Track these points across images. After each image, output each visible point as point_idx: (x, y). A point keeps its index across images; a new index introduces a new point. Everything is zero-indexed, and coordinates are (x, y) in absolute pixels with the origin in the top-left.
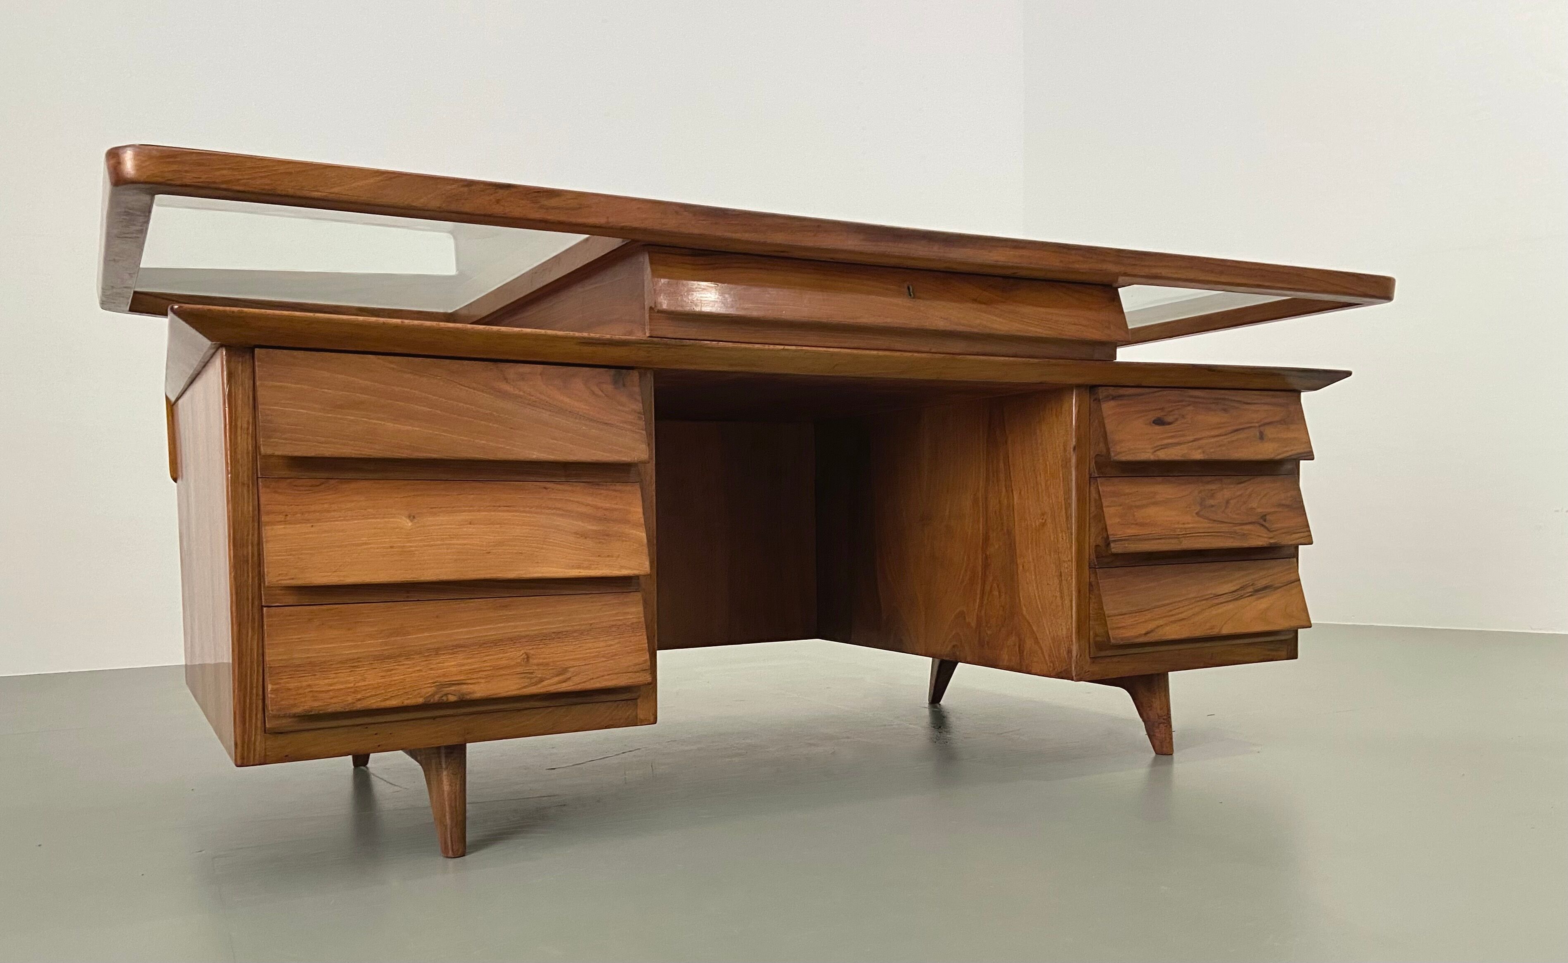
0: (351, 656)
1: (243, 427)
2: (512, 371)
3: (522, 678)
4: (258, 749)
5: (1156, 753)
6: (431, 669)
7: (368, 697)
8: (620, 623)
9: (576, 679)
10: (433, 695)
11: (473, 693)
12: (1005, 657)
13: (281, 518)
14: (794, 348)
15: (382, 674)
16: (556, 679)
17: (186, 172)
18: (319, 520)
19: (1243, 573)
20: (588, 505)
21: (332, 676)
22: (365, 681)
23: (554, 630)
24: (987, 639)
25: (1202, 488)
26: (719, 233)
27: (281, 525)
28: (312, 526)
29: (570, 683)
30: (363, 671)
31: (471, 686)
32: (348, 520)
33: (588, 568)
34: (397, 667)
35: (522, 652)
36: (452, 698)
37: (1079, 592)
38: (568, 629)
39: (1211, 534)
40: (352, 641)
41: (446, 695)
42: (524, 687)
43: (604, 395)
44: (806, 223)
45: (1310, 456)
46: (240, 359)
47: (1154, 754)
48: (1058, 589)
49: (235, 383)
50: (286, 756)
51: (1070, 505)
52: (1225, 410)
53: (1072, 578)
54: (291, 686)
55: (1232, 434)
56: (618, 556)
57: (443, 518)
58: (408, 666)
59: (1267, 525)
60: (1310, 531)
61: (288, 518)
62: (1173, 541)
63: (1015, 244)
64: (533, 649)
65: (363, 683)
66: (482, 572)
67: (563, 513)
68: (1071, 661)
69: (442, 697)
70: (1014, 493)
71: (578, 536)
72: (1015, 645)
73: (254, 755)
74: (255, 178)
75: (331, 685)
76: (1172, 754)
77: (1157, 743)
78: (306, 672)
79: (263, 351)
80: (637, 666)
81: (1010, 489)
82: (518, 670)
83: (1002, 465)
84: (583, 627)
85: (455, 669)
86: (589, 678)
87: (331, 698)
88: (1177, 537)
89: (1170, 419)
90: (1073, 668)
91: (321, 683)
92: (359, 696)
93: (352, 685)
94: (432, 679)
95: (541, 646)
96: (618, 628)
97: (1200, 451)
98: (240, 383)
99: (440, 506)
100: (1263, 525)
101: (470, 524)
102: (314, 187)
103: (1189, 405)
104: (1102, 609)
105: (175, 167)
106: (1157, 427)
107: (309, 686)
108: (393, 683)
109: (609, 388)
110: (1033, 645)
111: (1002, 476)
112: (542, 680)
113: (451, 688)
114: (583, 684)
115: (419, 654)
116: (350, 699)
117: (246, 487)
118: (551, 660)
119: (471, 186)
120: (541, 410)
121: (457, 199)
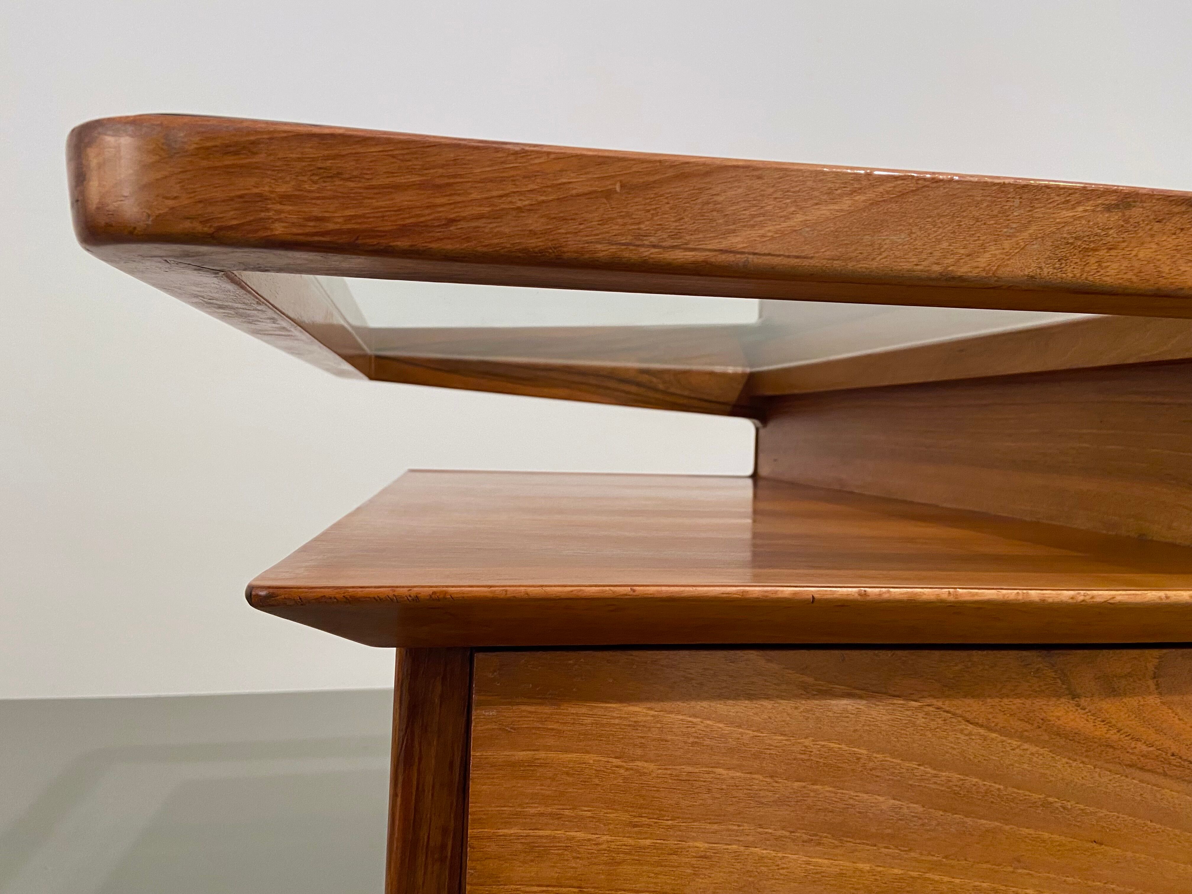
119: (1128, 206)
120: (1162, 780)
121: (1086, 250)
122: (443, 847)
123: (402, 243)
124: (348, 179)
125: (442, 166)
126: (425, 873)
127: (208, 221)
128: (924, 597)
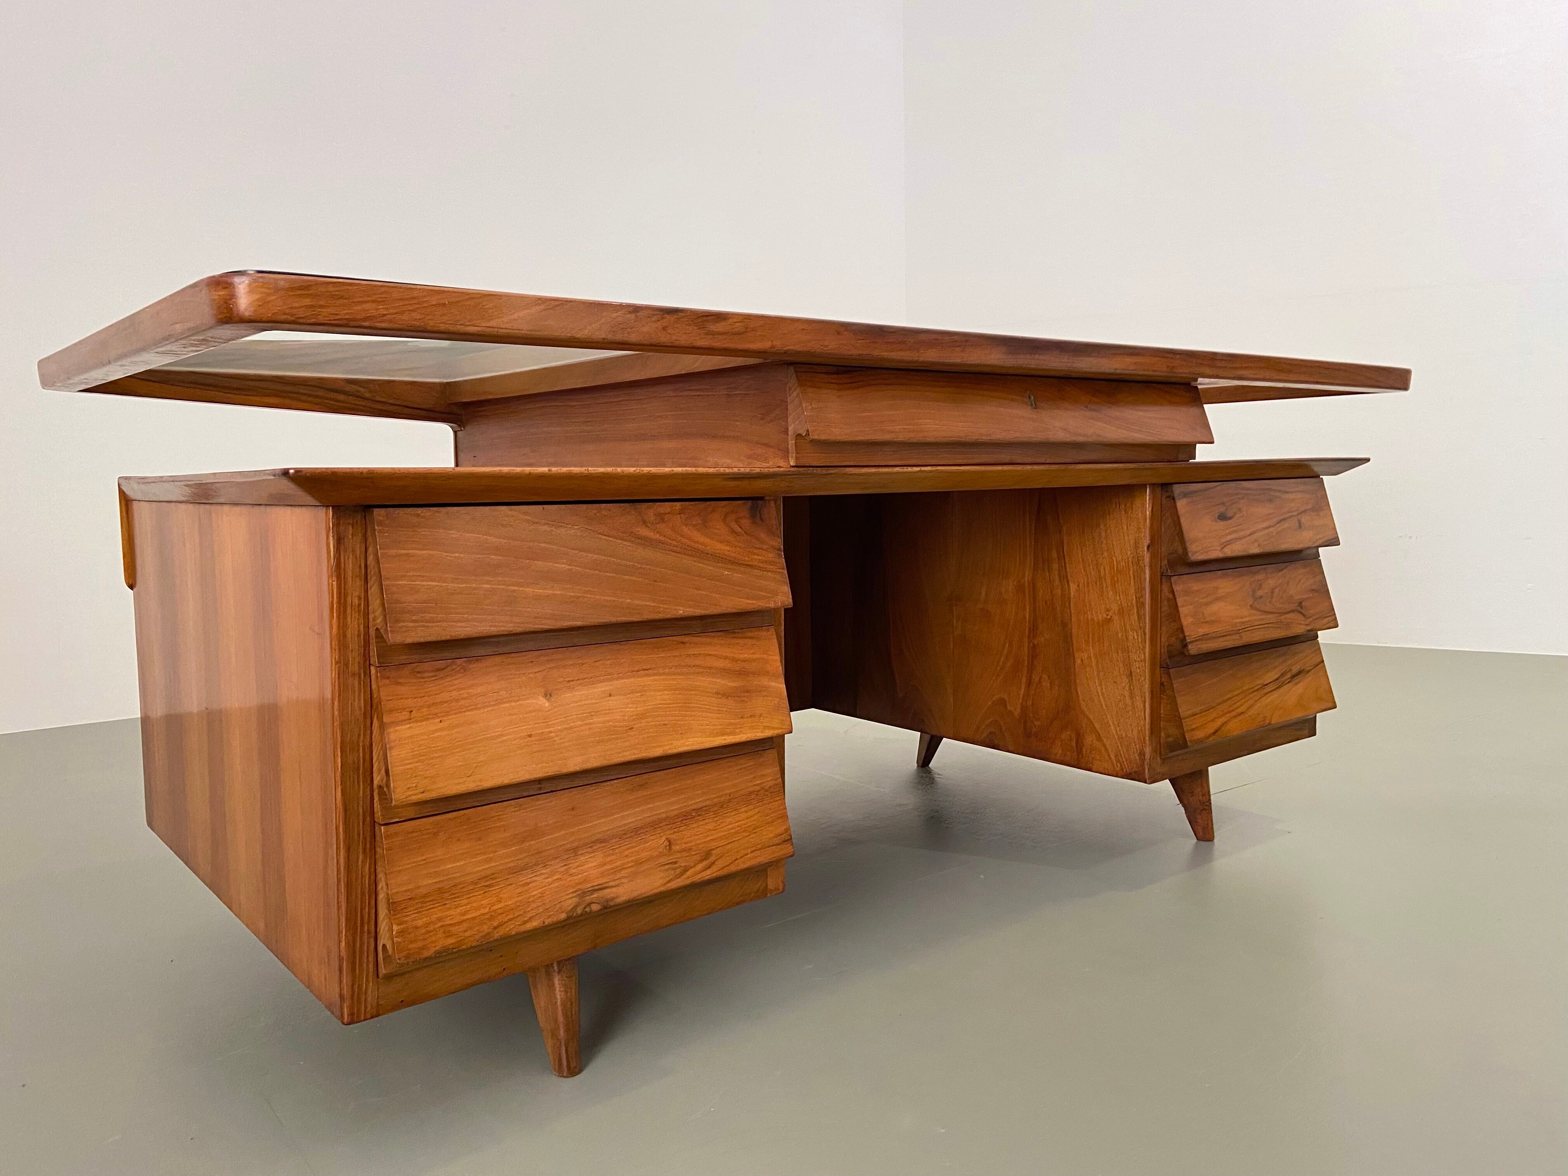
0: (483, 874)
1: (354, 604)
2: (651, 512)
3: (667, 870)
4: (369, 999)
5: (1198, 839)
6: (571, 875)
7: (505, 923)
8: (758, 788)
9: (720, 864)
10: (576, 907)
11: (617, 897)
12: (1058, 751)
13: (405, 715)
14: (929, 468)
15: (519, 890)
16: (700, 867)
17: (322, 307)
18: (447, 713)
19: (1281, 660)
20: (726, 658)
21: (466, 901)
22: (501, 902)
23: (695, 807)
24: (1034, 730)
25: (1252, 580)
26: (876, 353)
27: (406, 724)
28: (441, 721)
29: (714, 868)
30: (498, 890)
31: (614, 890)
32: (479, 709)
33: (733, 733)
34: (535, 879)
35: (664, 838)
36: (595, 907)
37: (1152, 692)
38: (708, 803)
39: (1262, 626)
40: (484, 853)
41: (589, 904)
42: (669, 881)
43: (743, 532)
44: (955, 338)
45: (1334, 541)
46: (351, 521)
47: (1195, 840)
48: (1127, 688)
49: (345, 551)
50: (402, 1001)
51: (1143, 604)
52: (1270, 501)
53: (1145, 679)
54: (420, 923)
55: (1278, 525)
56: (761, 715)
57: (581, 693)
58: (546, 876)
59: (1303, 612)
60: (1335, 614)
61: (414, 714)
62: (1234, 637)
63: (1132, 351)
64: (674, 832)
65: (500, 906)
66: (627, 753)
67: (702, 670)
68: (1144, 763)
69: (585, 908)
70: (1071, 585)
71: (720, 696)
72: (1071, 739)
73: (366, 1007)
74: (402, 313)
75: (464, 914)
76: (1213, 840)
77: (1199, 829)
78: (434, 902)
79: (382, 511)
80: (779, 838)
81: (1064, 578)
82: (663, 860)
83: (1054, 554)
84: (722, 799)
85: (596, 871)
86: (734, 859)
87: (466, 931)
88: (1238, 632)
89: (1229, 514)
90: (1147, 771)
91: (453, 913)
92: (495, 924)
93: (487, 910)
94: (573, 887)
95: (681, 829)
96: (757, 794)
97: (1256, 544)
98: (351, 549)
99: (577, 678)
100: (1300, 612)
101: (610, 695)
102: (470, 321)
103: (1243, 498)
104: (1177, 710)
105: (307, 301)
106: (1222, 523)
107: (440, 919)
108: (531, 899)
109: (746, 522)
110: (1095, 741)
111: (1055, 566)
112: (686, 870)
113: (594, 896)
114: (728, 868)
115: (556, 858)
116: (485, 928)
117: (357, 678)
118: (693, 844)
119: (638, 312)
120: (683, 556)
121: (623, 328)
122: (359, 605)
123: (366, 324)
124: (345, 299)
125: (380, 294)
126: (351, 618)
127: (293, 315)
128: (575, 472)
